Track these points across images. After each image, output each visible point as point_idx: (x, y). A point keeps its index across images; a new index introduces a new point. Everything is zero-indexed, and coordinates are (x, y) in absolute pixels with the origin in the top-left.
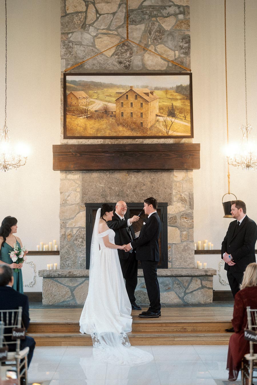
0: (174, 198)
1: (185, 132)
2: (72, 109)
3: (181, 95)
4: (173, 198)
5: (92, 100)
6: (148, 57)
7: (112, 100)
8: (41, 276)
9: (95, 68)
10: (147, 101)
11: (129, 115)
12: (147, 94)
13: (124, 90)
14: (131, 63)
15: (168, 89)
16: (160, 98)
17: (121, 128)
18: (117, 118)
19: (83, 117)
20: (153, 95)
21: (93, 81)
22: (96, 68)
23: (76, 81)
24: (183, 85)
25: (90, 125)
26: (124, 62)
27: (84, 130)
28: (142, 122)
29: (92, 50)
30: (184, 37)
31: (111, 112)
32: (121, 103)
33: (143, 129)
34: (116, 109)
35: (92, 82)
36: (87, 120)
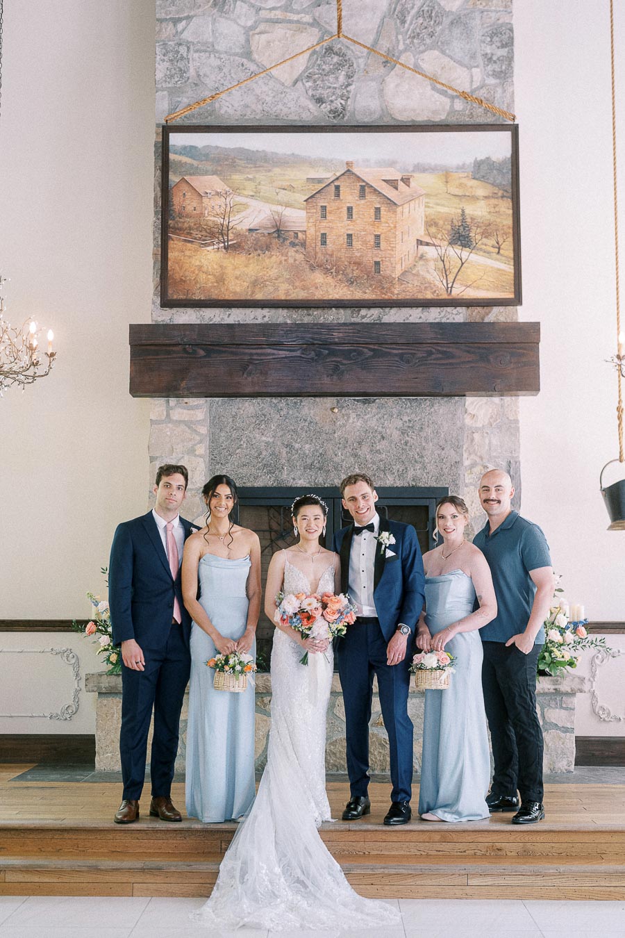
0: (466, 475)
1: (496, 288)
2: (186, 225)
3: (487, 184)
4: (464, 475)
5: (239, 199)
6: (397, 86)
7: (295, 201)
8: (93, 691)
9: (249, 115)
10: (391, 203)
11: (344, 239)
12: (393, 184)
13: (329, 172)
14: (349, 103)
15: (451, 170)
16: (427, 195)
17: (318, 277)
18: (310, 249)
19: (215, 247)
20: (409, 186)
21: (243, 148)
22: (252, 117)
23: (195, 148)
24: (494, 159)
25: (234, 269)
26: (330, 99)
27: (217, 282)
28: (378, 260)
29: (243, 65)
30: (495, 31)
31: (292, 233)
32: (319, 208)
33: (380, 281)
34: (306, 224)
35: (241, 151)
36: (227, 256)
